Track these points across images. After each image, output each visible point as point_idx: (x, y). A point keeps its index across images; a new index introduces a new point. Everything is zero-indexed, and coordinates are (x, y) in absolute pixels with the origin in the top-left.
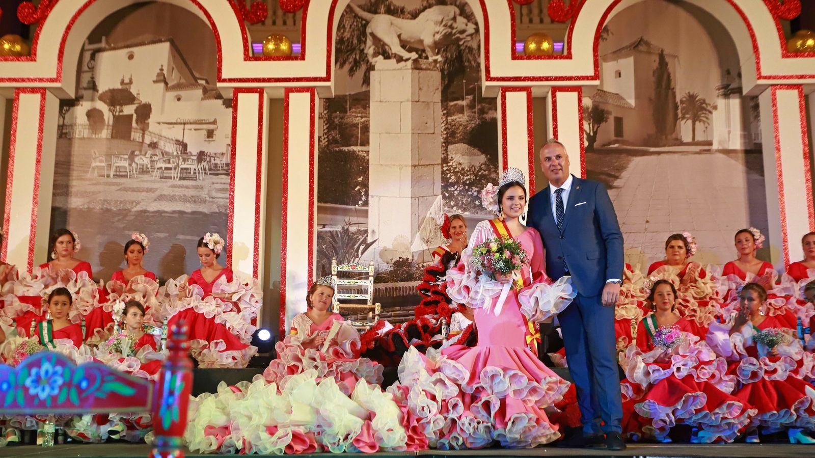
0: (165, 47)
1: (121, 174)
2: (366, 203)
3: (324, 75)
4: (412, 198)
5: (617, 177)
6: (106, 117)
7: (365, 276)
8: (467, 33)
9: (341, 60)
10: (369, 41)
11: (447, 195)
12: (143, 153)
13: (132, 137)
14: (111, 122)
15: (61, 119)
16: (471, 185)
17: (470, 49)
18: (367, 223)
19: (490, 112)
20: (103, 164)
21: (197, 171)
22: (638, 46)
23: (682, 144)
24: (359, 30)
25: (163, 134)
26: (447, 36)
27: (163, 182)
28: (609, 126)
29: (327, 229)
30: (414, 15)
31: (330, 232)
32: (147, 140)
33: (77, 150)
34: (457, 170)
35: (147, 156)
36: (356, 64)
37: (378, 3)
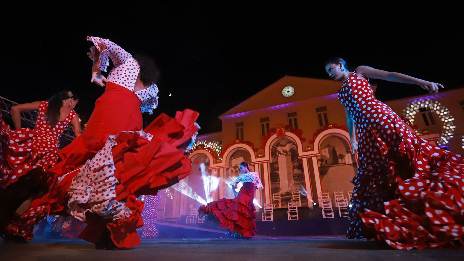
0: (242, 157)
2: (279, 182)
3: (269, 159)
4: (288, 180)
5: (327, 172)
7: (279, 195)
8: (294, 148)
10: (277, 152)
11: (294, 179)
14: (235, 172)
16: (299, 176)
17: (296, 151)
18: (280, 186)
22: (328, 146)
23: (340, 164)
24: (275, 150)
26: (291, 149)
28: (324, 163)
29: (273, 187)
30: (285, 146)
34: (296, 174)
36: (275, 156)
37: (278, 144)
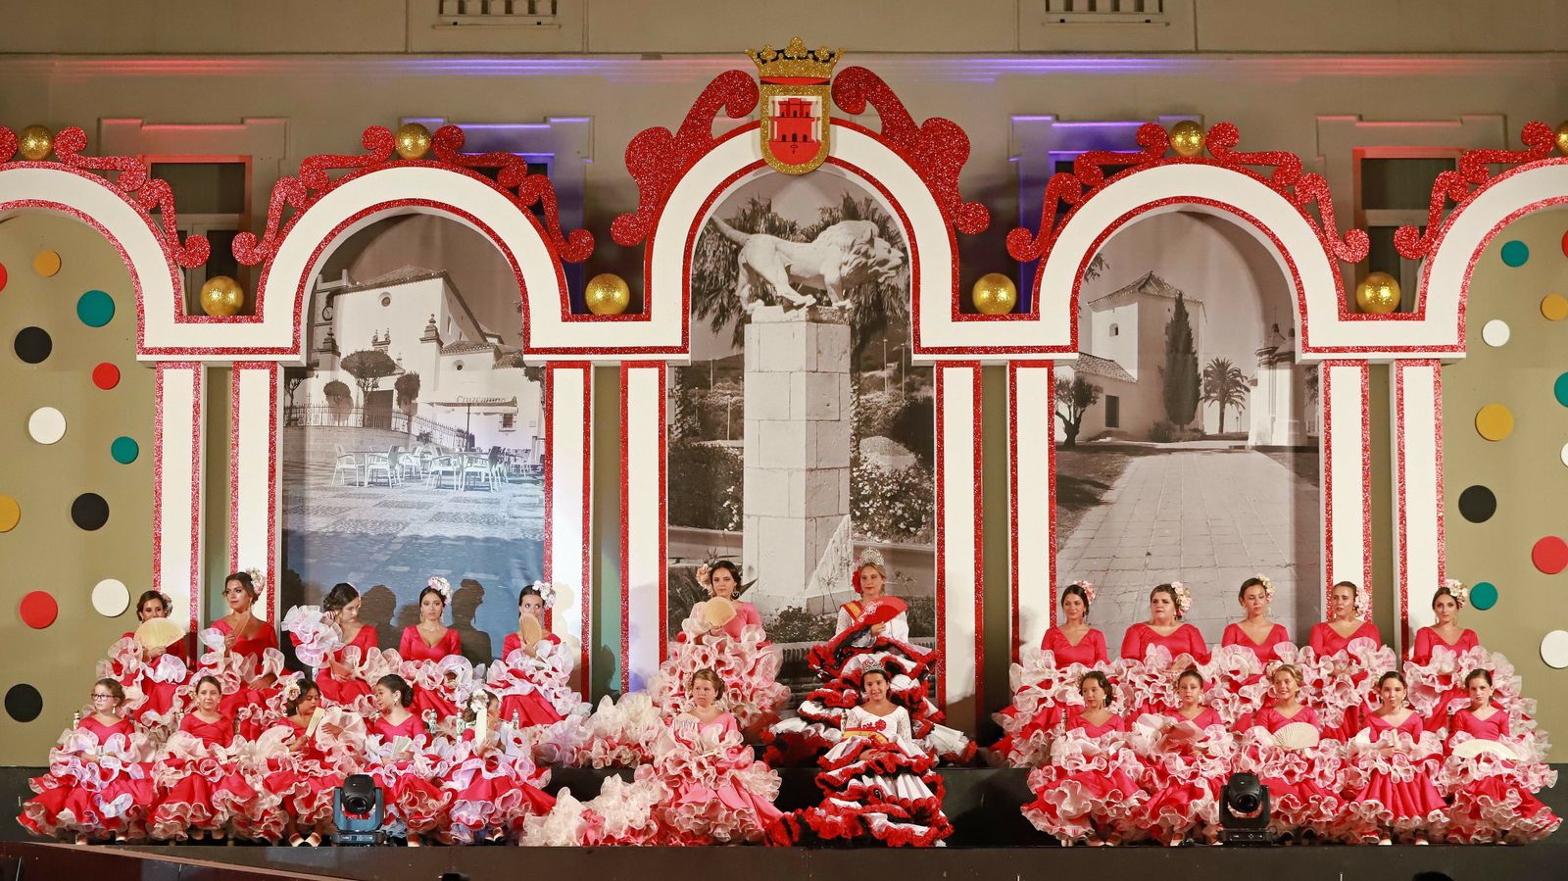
0: (437, 285)
1: (379, 480)
2: (739, 526)
4: (806, 518)
5: (1107, 488)
6: (353, 395)
8: (889, 265)
9: (700, 306)
10: (743, 277)
11: (858, 513)
12: (411, 450)
13: (393, 426)
14: (361, 403)
15: (289, 397)
16: (894, 498)
17: (894, 290)
18: (740, 556)
19: (923, 388)
20: (353, 467)
21: (490, 477)
22: (1145, 286)
23: (1205, 437)
24: (726, 258)
25: (439, 421)
26: (860, 269)
27: (442, 493)
28: (1096, 413)
29: (683, 564)
30: (811, 237)
31: (687, 568)
32: (416, 430)
33: (313, 442)
34: (873, 476)
35: (417, 453)
36: (724, 313)
37: (755, 217)
